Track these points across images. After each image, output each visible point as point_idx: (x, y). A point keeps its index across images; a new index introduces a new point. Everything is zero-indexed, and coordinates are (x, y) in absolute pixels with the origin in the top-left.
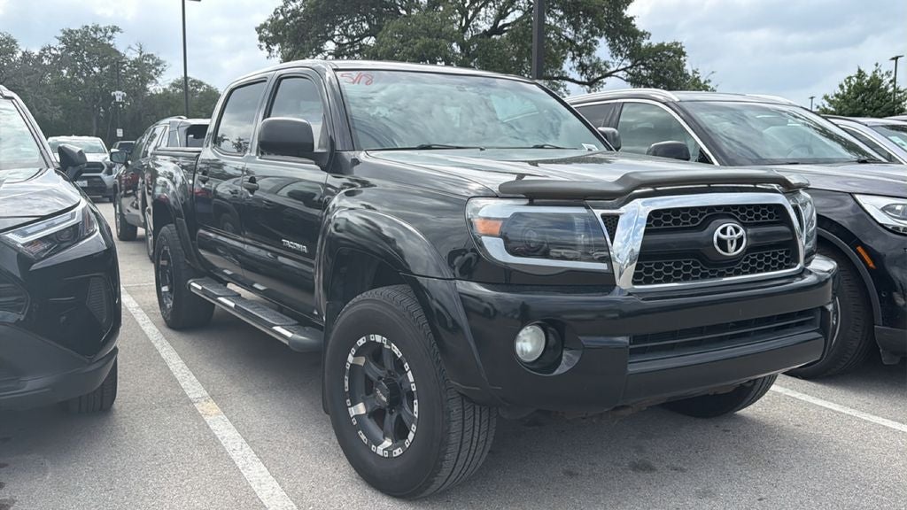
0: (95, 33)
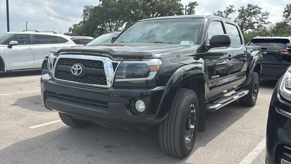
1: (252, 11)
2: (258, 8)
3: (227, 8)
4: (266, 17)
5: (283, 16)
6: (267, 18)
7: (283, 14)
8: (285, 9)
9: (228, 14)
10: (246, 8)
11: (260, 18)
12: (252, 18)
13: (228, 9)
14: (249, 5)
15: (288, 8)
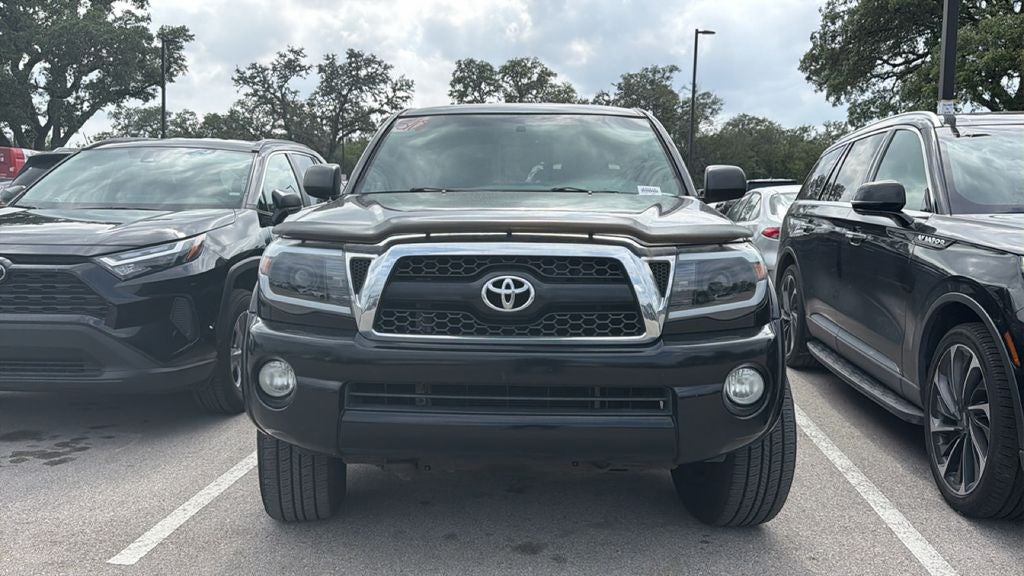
0: (654, 75)
1: (363, 73)
2: (380, 64)
3: (281, 56)
4: (405, 94)
5: (450, 95)
6: (408, 97)
7: (450, 88)
8: (454, 74)
9: (285, 79)
10: (342, 60)
11: (387, 97)
12: (363, 95)
13: (286, 59)
14: (352, 54)
15: (462, 71)
